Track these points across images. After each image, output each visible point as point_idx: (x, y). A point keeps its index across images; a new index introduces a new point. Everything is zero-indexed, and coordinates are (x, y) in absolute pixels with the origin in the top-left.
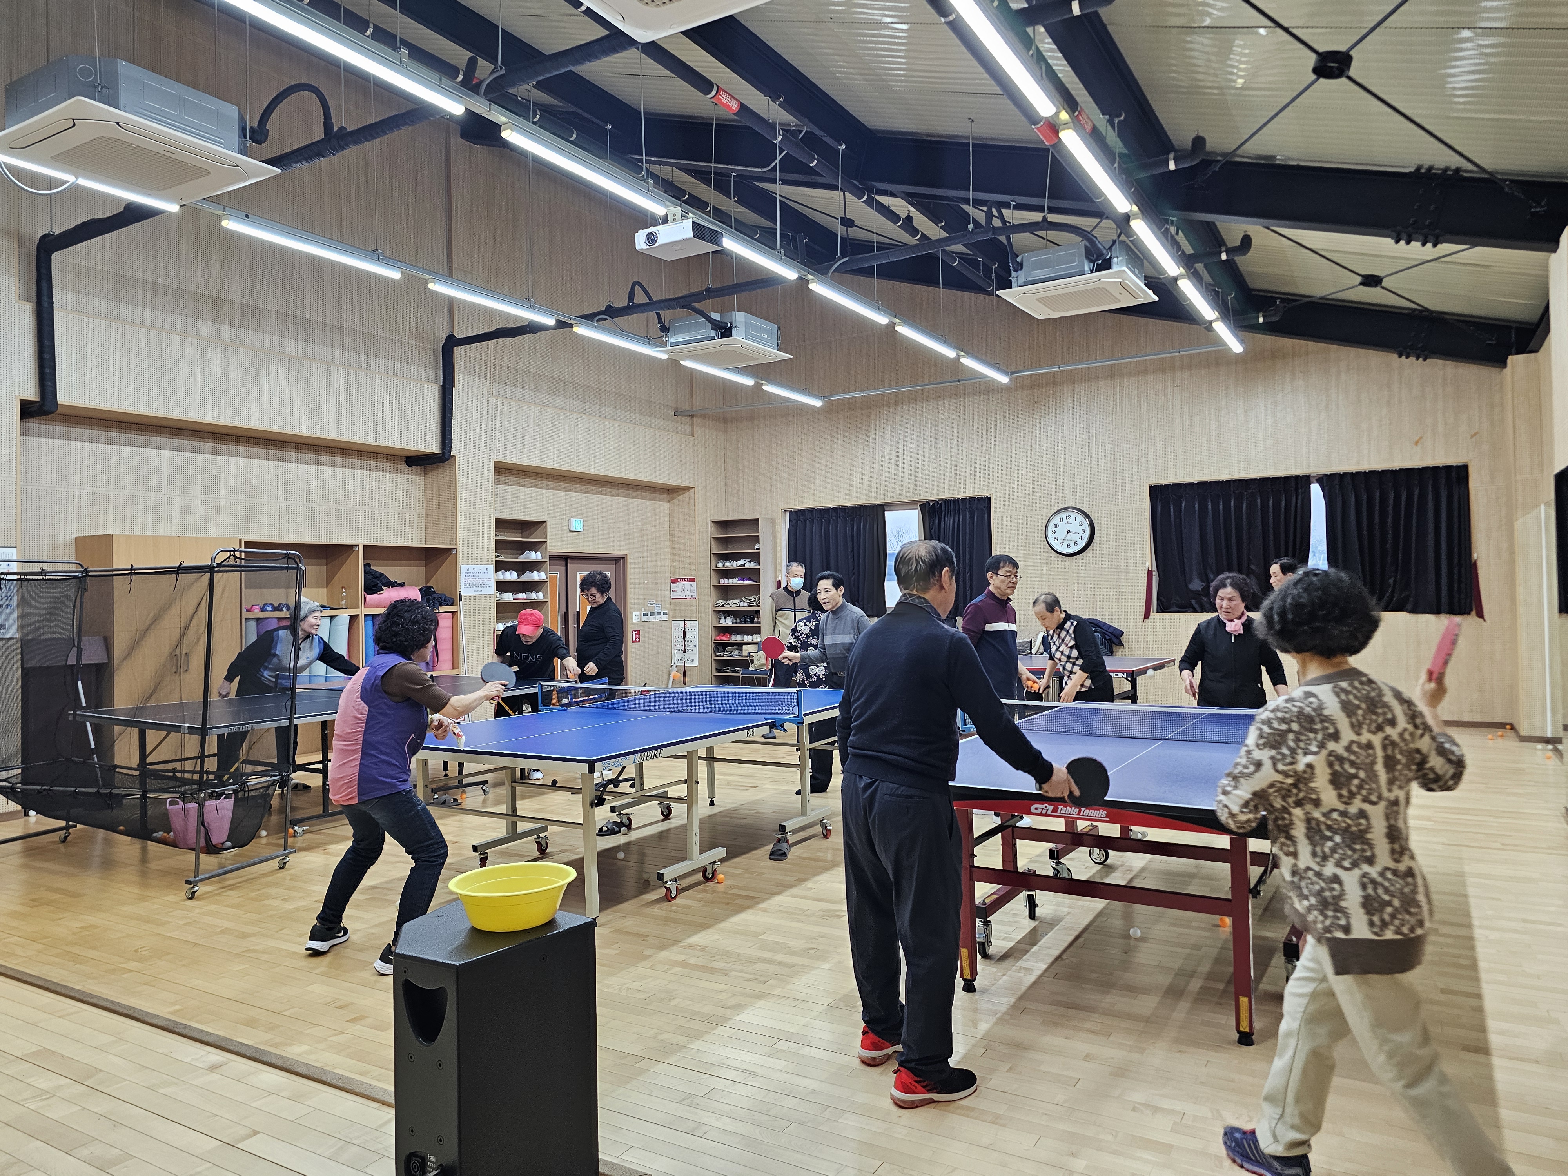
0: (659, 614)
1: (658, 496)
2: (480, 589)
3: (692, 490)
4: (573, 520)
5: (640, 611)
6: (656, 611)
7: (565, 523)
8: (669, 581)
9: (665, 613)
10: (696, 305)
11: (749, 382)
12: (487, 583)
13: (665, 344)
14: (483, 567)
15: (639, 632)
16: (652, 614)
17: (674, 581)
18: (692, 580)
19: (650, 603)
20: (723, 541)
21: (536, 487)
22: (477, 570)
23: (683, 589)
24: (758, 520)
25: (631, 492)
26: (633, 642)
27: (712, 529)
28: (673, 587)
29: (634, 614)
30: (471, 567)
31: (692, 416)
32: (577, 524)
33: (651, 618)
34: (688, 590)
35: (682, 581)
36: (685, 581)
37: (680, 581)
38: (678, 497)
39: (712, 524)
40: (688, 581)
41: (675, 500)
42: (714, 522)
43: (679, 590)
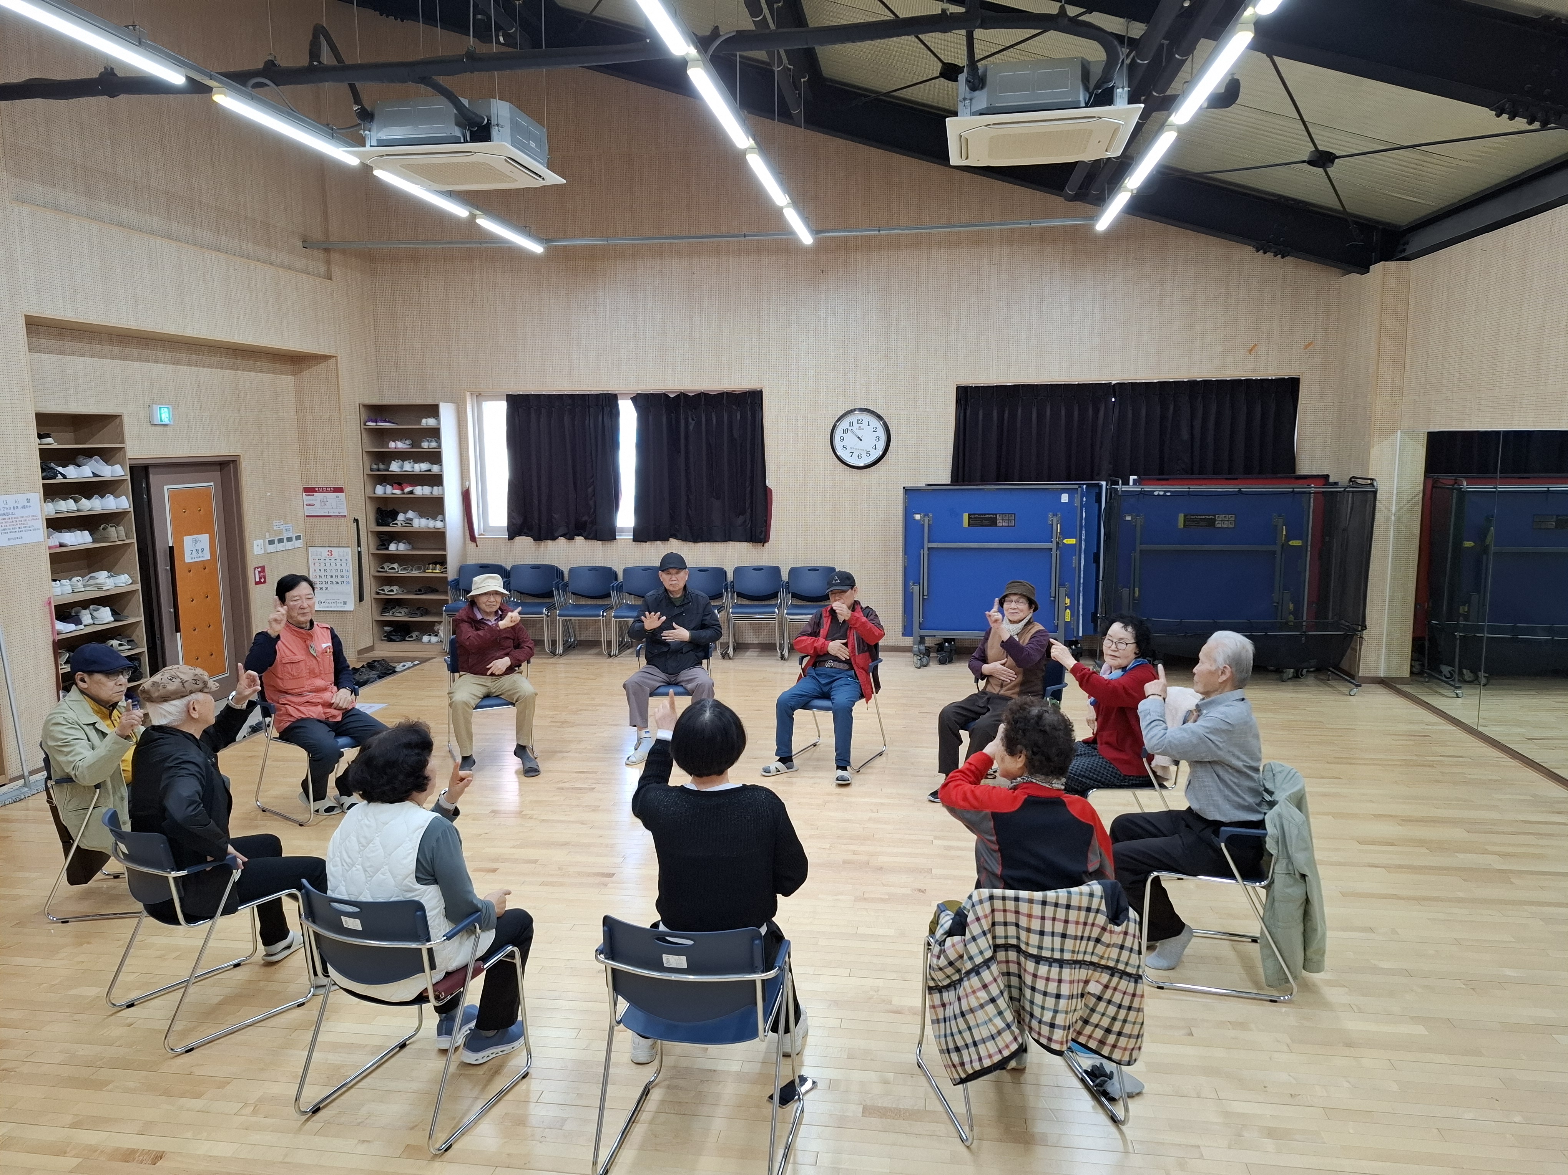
0: (289, 539)
1: (278, 366)
2: (18, 535)
3: (333, 360)
4: (157, 408)
5: (264, 538)
6: (285, 536)
7: (144, 412)
8: (301, 490)
9: (298, 538)
10: (441, 80)
11: (461, 211)
12: (30, 523)
13: (361, 142)
14: (22, 498)
15: (264, 567)
16: (281, 541)
17: (309, 490)
18: (339, 490)
19: (277, 524)
20: (376, 434)
21: (92, 356)
22: (11, 504)
23: (324, 502)
24: (437, 404)
25: (240, 361)
26: (257, 583)
27: (362, 416)
28: (307, 499)
29: (256, 544)
30: (1, 499)
31: (327, 250)
32: (164, 415)
33: (280, 547)
34: (333, 504)
35: (323, 491)
36: (327, 491)
37: (319, 491)
38: (309, 368)
39: (362, 410)
40: (330, 491)
41: (304, 373)
42: (364, 406)
43: (318, 504)
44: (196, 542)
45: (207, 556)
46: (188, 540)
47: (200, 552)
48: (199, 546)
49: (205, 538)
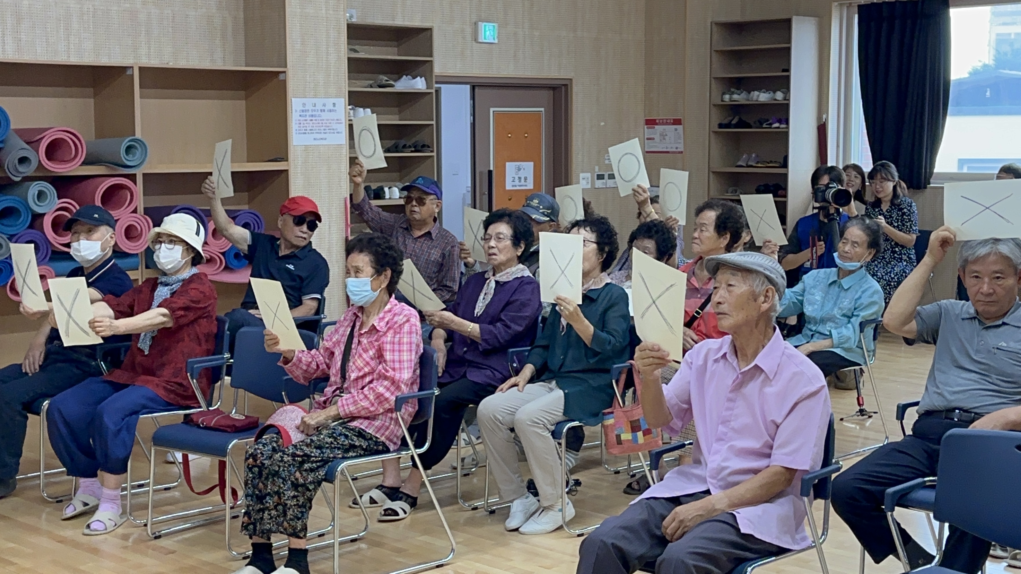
2: (322, 136)
4: (482, 25)
5: (592, 171)
7: (469, 30)
8: (643, 122)
12: (334, 126)
14: (329, 102)
17: (650, 123)
18: (677, 122)
20: (732, 58)
22: (319, 107)
23: (663, 136)
24: (787, 19)
27: (715, 37)
28: (648, 132)
30: (309, 102)
32: (489, 32)
33: (610, 183)
34: (670, 138)
35: (663, 124)
36: (667, 124)
37: (659, 124)
39: (715, 29)
40: (669, 124)
42: (717, 24)
43: (657, 137)
44: (519, 169)
45: (530, 186)
46: (510, 167)
47: (523, 180)
48: (522, 174)
49: (528, 167)
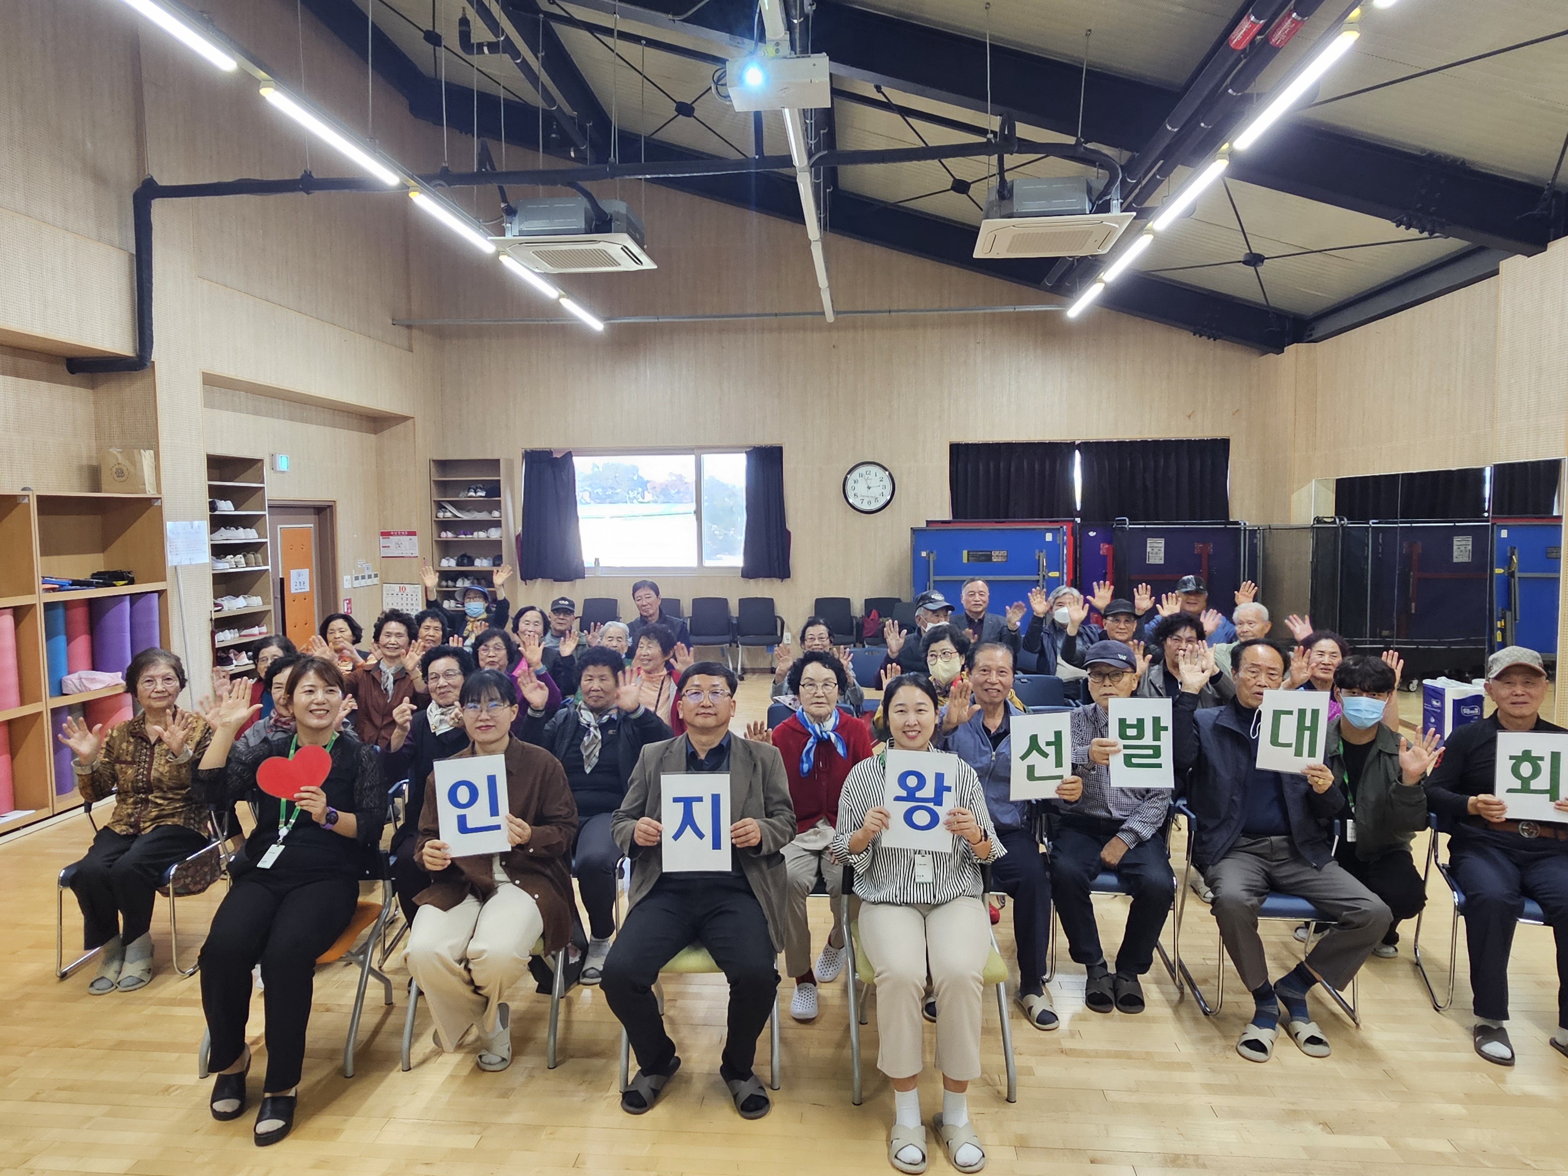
0: (370, 577)
1: (364, 425)
3: (411, 421)
4: (279, 457)
5: (351, 574)
6: (366, 574)
7: (268, 459)
8: (378, 534)
9: (376, 576)
10: (584, 184)
11: (552, 293)
12: (200, 546)
13: (502, 232)
15: (350, 600)
16: (363, 577)
17: (386, 534)
18: (413, 534)
19: (359, 563)
20: (443, 486)
21: (234, 411)
22: (187, 529)
23: (398, 545)
24: (498, 460)
25: (338, 420)
27: (433, 470)
28: (383, 541)
29: (345, 578)
30: (179, 525)
31: (409, 327)
32: (285, 462)
33: (363, 583)
34: (409, 546)
35: (398, 535)
36: (401, 535)
37: (394, 535)
38: (390, 427)
39: (431, 465)
40: (405, 535)
41: (385, 432)
42: (434, 461)
43: (393, 546)
44: (300, 575)
45: (307, 589)
46: (294, 573)
47: (302, 584)
48: (301, 579)
49: (306, 572)
